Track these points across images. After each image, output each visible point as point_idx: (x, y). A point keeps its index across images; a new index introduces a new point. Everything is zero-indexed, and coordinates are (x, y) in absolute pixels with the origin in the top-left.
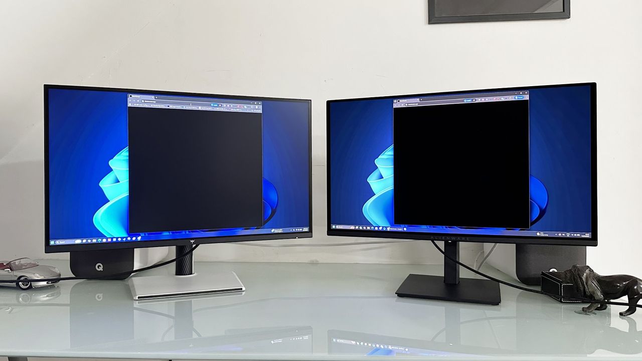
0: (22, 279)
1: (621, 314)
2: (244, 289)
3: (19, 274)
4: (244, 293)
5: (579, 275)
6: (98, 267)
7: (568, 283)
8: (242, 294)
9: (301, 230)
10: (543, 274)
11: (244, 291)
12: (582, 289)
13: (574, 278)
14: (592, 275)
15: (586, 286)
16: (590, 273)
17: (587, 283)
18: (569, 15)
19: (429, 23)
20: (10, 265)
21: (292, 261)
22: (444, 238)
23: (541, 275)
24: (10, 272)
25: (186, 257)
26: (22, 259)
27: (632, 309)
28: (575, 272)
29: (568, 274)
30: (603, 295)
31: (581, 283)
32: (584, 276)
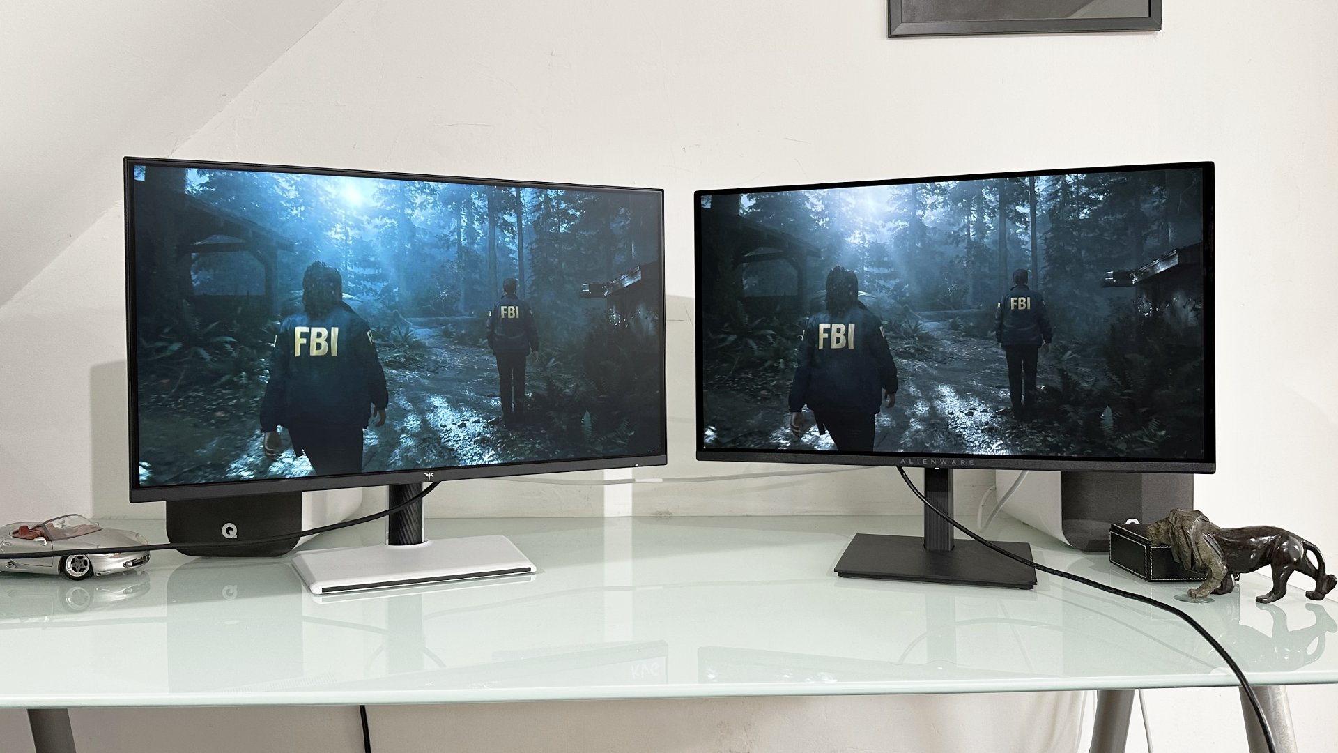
1: (1259, 600)
2: (533, 569)
3: (64, 547)
4: (533, 577)
5: (1182, 527)
6: (228, 533)
7: (1162, 544)
8: (530, 579)
10: (1114, 528)
11: (533, 573)
12: (1188, 554)
13: (1173, 534)
14: (1206, 528)
15: (1195, 549)
16: (1203, 525)
17: (1196, 544)
18: (1159, 24)
19: (889, 37)
20: (42, 531)
21: (619, 513)
22: (924, 461)
23: (1110, 530)
24: (46, 543)
25: (406, 509)
26: (66, 518)
27: (1279, 590)
28: (1175, 523)
29: (1163, 527)
30: (1227, 566)
31: (1187, 543)
32: (1192, 530)
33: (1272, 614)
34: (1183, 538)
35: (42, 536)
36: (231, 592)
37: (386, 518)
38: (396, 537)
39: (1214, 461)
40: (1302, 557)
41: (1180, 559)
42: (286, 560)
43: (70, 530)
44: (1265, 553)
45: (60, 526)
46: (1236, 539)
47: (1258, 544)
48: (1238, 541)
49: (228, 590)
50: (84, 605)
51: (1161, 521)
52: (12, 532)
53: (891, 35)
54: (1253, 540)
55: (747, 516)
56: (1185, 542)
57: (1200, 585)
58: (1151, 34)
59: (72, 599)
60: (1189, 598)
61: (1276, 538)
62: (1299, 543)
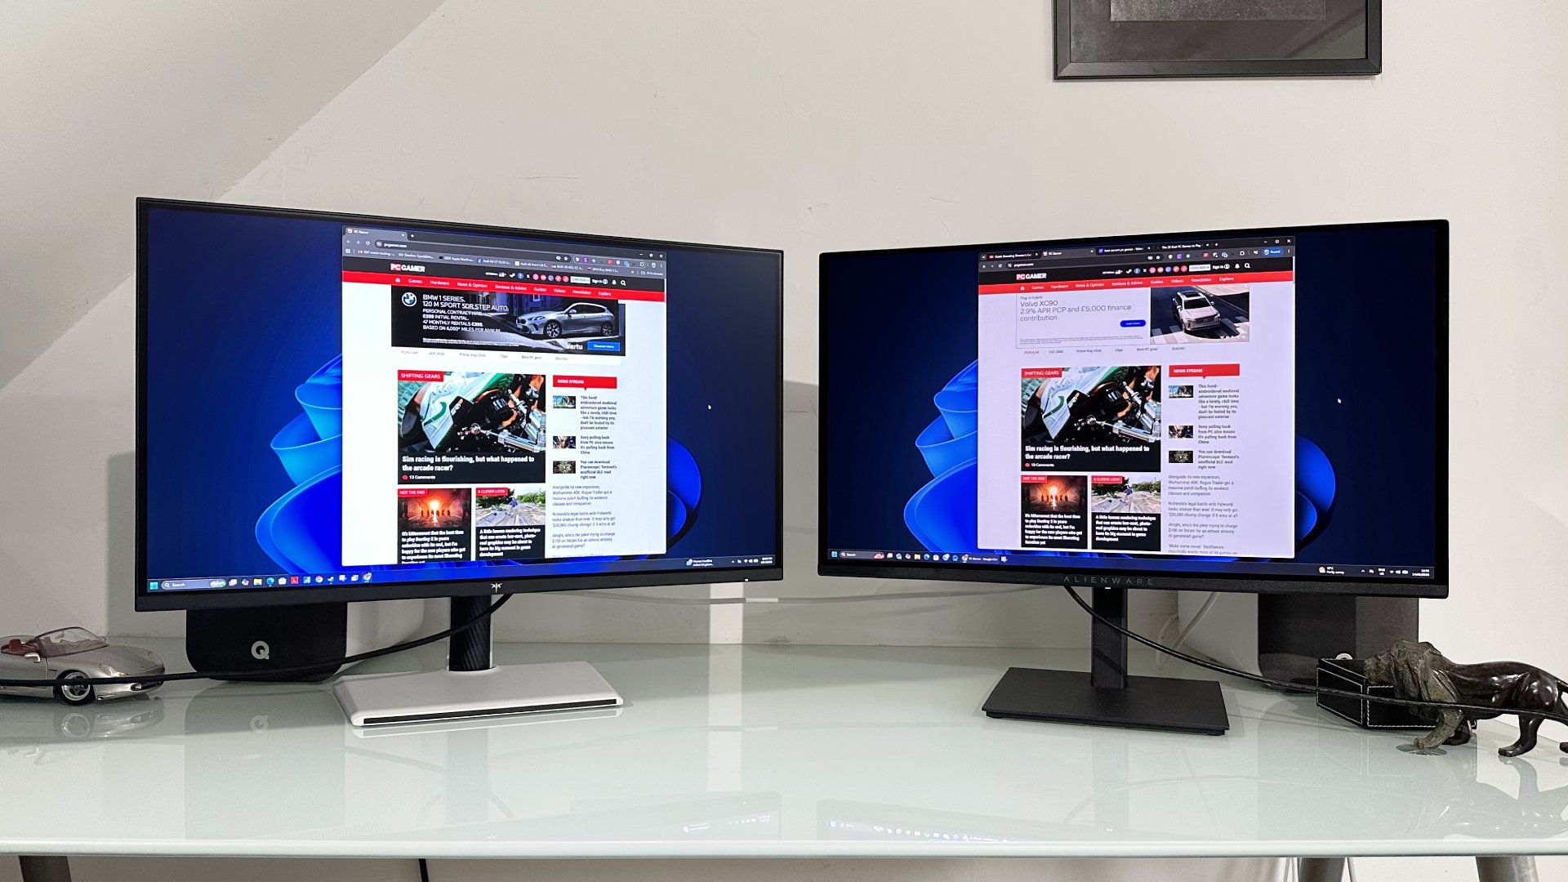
0: (70, 677)
1: (1503, 753)
2: (620, 701)
3: (62, 665)
4: (619, 711)
5: (1407, 662)
6: (258, 652)
7: (1382, 682)
8: (615, 713)
9: (756, 561)
10: (1322, 665)
11: (619, 706)
13: (1396, 670)
15: (1423, 689)
16: (1434, 660)
17: (1425, 683)
18: (1378, 67)
19: (1055, 79)
20: (37, 645)
21: (727, 639)
22: (1093, 579)
23: (1318, 666)
24: (39, 660)
25: (475, 627)
26: (66, 631)
27: (1527, 741)
28: (1399, 656)
29: (1384, 662)
31: (1414, 680)
32: (1419, 665)
33: (1518, 769)
34: (1408, 675)
35: (38, 652)
36: (260, 723)
37: (448, 639)
38: (458, 663)
39: (1447, 583)
40: (1556, 699)
42: (326, 686)
43: (70, 645)
44: (1510, 695)
45: (58, 641)
46: (1474, 677)
47: (1501, 684)
48: (1477, 680)
49: (257, 722)
50: (83, 736)
51: (1381, 655)
53: (1057, 77)
54: (1495, 678)
55: (880, 646)
56: (1410, 680)
57: (1428, 733)
58: (1368, 78)
59: (69, 728)
61: (1525, 676)
62: (1552, 684)
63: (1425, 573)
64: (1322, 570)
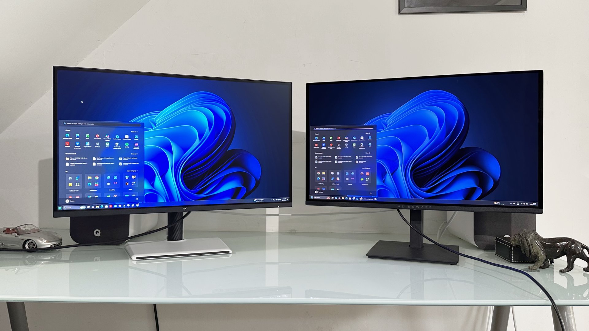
0: (28, 242)
1: (561, 271)
2: (231, 252)
3: (25, 238)
4: (230, 255)
5: (526, 238)
6: (96, 233)
7: (517, 246)
8: (229, 256)
9: (280, 200)
10: (497, 239)
11: (230, 254)
12: (528, 250)
13: (521, 240)
14: (537, 238)
15: (531, 247)
16: (535, 236)
17: (532, 245)
18: (525, 8)
19: (399, 14)
20: (16, 230)
21: (273, 230)
22: (409, 206)
23: (495, 240)
24: (17, 236)
25: (177, 224)
26: (26, 225)
27: (570, 267)
28: (522, 235)
29: (517, 237)
30: (546, 255)
31: (528, 244)
32: (530, 239)
33: (567, 277)
34: (526, 242)
35: (16, 233)
37: (167, 229)
38: (171, 238)
39: (542, 208)
40: (581, 251)
41: (525, 252)
42: (121, 246)
43: (28, 231)
44: (564, 249)
45: (24, 229)
47: (560, 245)
48: (551, 244)
49: (96, 259)
50: (33, 262)
51: (516, 235)
52: (3, 231)
54: (558, 244)
55: (331, 233)
56: (526, 244)
57: (533, 264)
58: (521, 12)
59: (28, 260)
60: (529, 270)
61: (569, 242)
62: (580, 246)
63: (534, 204)
64: (495, 203)
